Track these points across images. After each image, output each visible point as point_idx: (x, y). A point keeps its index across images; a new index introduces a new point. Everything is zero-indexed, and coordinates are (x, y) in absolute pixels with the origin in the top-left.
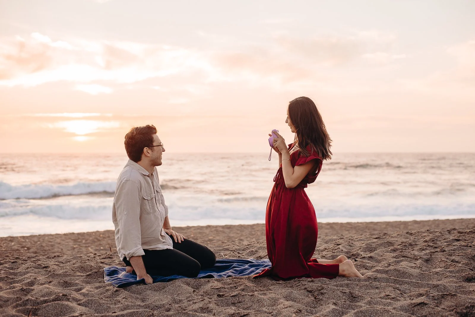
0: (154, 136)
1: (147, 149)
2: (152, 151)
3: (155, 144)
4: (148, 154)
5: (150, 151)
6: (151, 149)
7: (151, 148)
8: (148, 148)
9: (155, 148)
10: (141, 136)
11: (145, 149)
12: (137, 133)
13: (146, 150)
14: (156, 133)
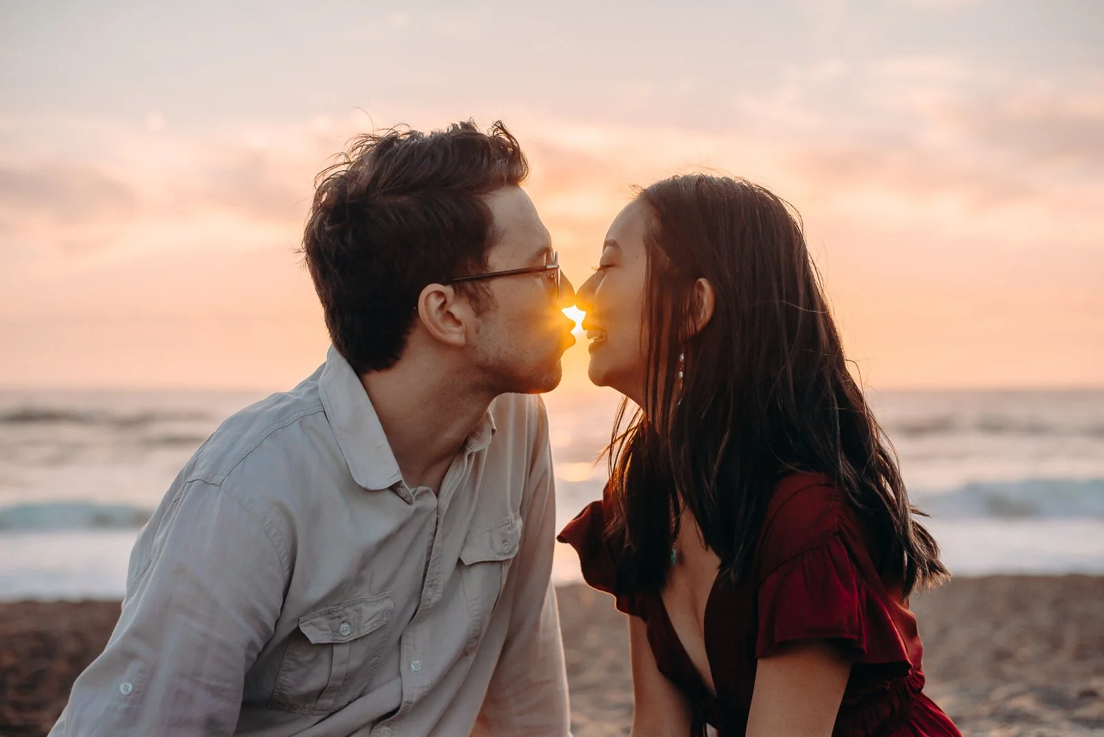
0: (500, 204)
1: (440, 294)
2: (479, 312)
3: (498, 260)
4: (449, 326)
5: (459, 310)
6: (473, 299)
7: (469, 286)
8: (448, 290)
9: (496, 286)
10: (404, 199)
11: (430, 299)
12: (381, 182)
13: (435, 303)
14: (513, 180)
